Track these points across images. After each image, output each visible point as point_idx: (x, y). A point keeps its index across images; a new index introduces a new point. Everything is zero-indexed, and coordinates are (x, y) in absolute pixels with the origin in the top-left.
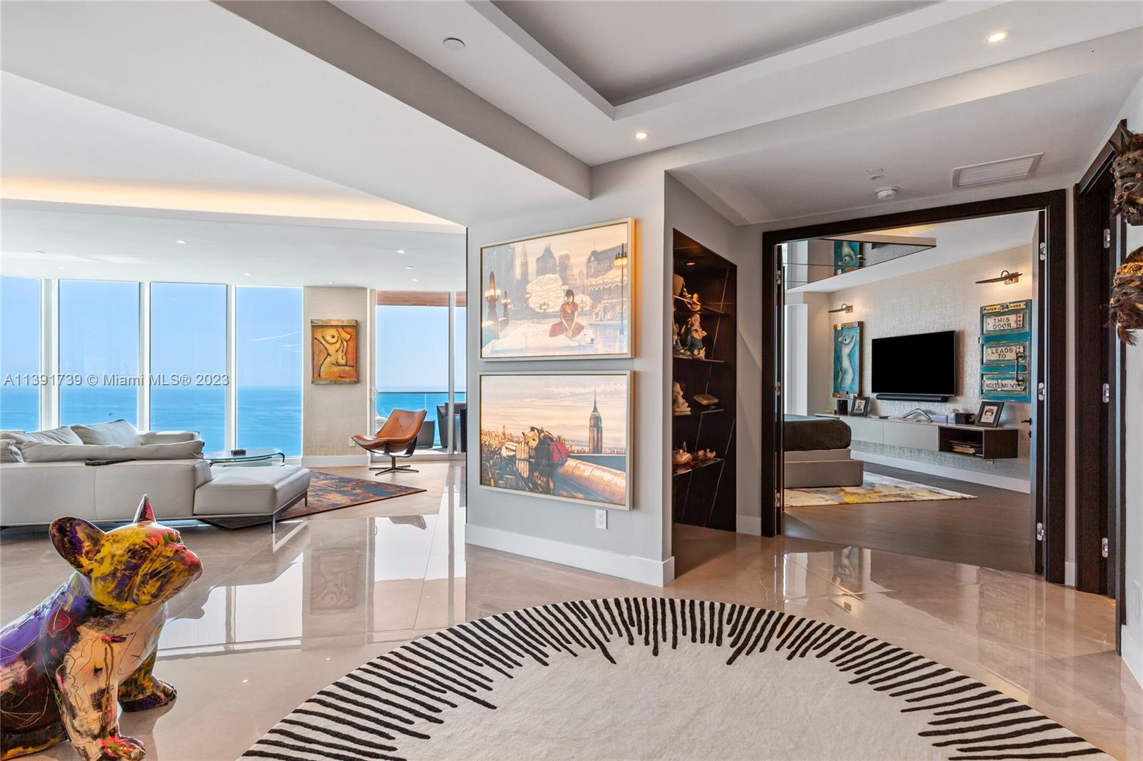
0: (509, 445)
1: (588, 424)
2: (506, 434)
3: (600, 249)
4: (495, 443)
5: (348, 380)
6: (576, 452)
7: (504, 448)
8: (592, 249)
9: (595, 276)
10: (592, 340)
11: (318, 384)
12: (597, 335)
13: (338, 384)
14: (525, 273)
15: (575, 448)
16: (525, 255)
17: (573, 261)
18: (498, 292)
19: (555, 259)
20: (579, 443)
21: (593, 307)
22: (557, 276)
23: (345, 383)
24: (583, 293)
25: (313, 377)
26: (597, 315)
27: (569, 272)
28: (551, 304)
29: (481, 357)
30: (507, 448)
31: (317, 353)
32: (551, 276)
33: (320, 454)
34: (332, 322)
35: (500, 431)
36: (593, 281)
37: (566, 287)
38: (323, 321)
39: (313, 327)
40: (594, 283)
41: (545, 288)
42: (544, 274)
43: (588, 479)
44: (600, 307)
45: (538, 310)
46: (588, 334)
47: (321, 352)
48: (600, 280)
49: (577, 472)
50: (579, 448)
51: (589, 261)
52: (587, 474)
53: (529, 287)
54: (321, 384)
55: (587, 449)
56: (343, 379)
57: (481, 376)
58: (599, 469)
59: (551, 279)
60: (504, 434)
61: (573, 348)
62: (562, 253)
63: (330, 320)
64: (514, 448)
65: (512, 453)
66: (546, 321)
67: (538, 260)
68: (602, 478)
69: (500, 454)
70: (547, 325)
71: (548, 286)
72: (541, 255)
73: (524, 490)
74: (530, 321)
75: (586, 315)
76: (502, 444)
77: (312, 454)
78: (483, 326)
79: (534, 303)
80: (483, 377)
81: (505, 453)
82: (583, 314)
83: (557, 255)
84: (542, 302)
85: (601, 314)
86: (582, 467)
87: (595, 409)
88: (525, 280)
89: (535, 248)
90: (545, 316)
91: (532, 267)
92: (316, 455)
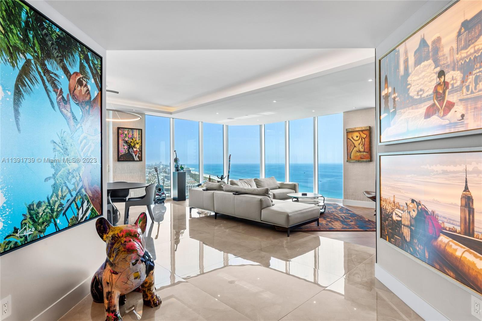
0: (397, 211)
1: (459, 202)
2: (395, 203)
3: (469, 17)
4: (389, 208)
5: (365, 160)
6: (448, 229)
7: (394, 213)
8: (462, 20)
9: (465, 47)
10: (463, 116)
11: (350, 162)
12: (467, 110)
13: (359, 162)
14: (406, 69)
15: (447, 225)
16: (406, 52)
17: (443, 41)
18: (390, 90)
19: (428, 46)
20: (450, 221)
21: (464, 81)
22: (430, 61)
23: (363, 162)
24: (454, 70)
25: (347, 159)
26: (468, 88)
27: (440, 54)
28: (426, 89)
29: (380, 142)
30: (396, 214)
31: (349, 146)
32: (426, 63)
33: (351, 199)
34: (356, 129)
35: (392, 199)
36: (464, 54)
37: (438, 69)
38: (352, 129)
39: (347, 132)
40: (464, 55)
41: (420, 76)
42: (420, 63)
43: (459, 260)
44: (471, 78)
45: (416, 97)
46: (459, 109)
47: (351, 145)
48: (471, 50)
49: (449, 250)
50: (451, 226)
51: (459, 34)
52: (458, 254)
53: (409, 79)
54: (352, 162)
55: (458, 229)
56: (362, 160)
57: (380, 156)
58: (471, 253)
59: (425, 66)
60: (394, 202)
62: (434, 38)
63: (355, 128)
64: (400, 215)
65: (399, 219)
66: (422, 105)
67: (415, 53)
68: (474, 264)
69: (392, 217)
70: (423, 109)
71: (423, 74)
72: (417, 47)
73: (407, 251)
74: (410, 108)
75: (456, 91)
76: (393, 210)
77: (348, 199)
78: (381, 119)
79: (413, 92)
80: (381, 156)
81: (395, 217)
82: (455, 90)
83: (430, 42)
84: (418, 89)
85: (472, 86)
86: (454, 246)
87: (466, 189)
88: (407, 73)
90: (422, 100)
91: (412, 61)
92: (350, 199)
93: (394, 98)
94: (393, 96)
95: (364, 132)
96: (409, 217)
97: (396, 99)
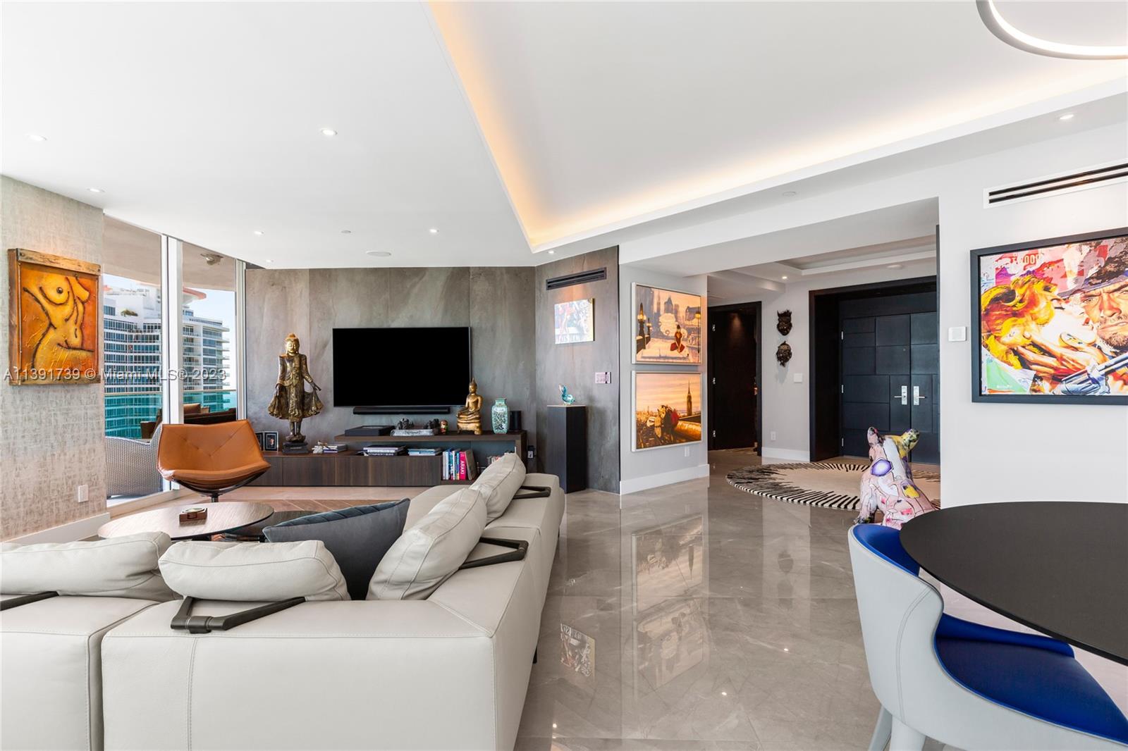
0: (650, 419)
1: (685, 400)
3: (691, 307)
4: (643, 419)
7: (648, 421)
8: (688, 305)
9: (689, 320)
14: (659, 310)
16: (659, 298)
17: (680, 309)
18: (645, 318)
19: (673, 305)
21: (688, 337)
22: (673, 316)
27: (678, 315)
28: (671, 331)
29: (636, 360)
32: (670, 314)
34: (61, 262)
35: (646, 410)
36: (688, 323)
38: (43, 256)
42: (667, 313)
43: (686, 431)
44: (691, 337)
45: (665, 334)
47: (37, 320)
48: (690, 323)
51: (686, 312)
52: (686, 428)
53: (660, 319)
58: (691, 424)
59: (671, 317)
60: (648, 412)
61: (680, 358)
62: (677, 303)
64: (654, 420)
65: (652, 424)
66: (669, 341)
67: (665, 303)
69: (646, 425)
72: (667, 300)
73: (659, 445)
74: (661, 340)
76: (647, 418)
79: (663, 329)
80: (637, 374)
81: (649, 424)
83: (674, 303)
84: (667, 329)
85: (691, 341)
86: (684, 424)
87: (689, 393)
88: (658, 314)
89: (664, 296)
90: (667, 338)
91: (662, 307)
93: (649, 327)
94: (648, 324)
95: (84, 281)
96: (660, 419)
97: (651, 328)
